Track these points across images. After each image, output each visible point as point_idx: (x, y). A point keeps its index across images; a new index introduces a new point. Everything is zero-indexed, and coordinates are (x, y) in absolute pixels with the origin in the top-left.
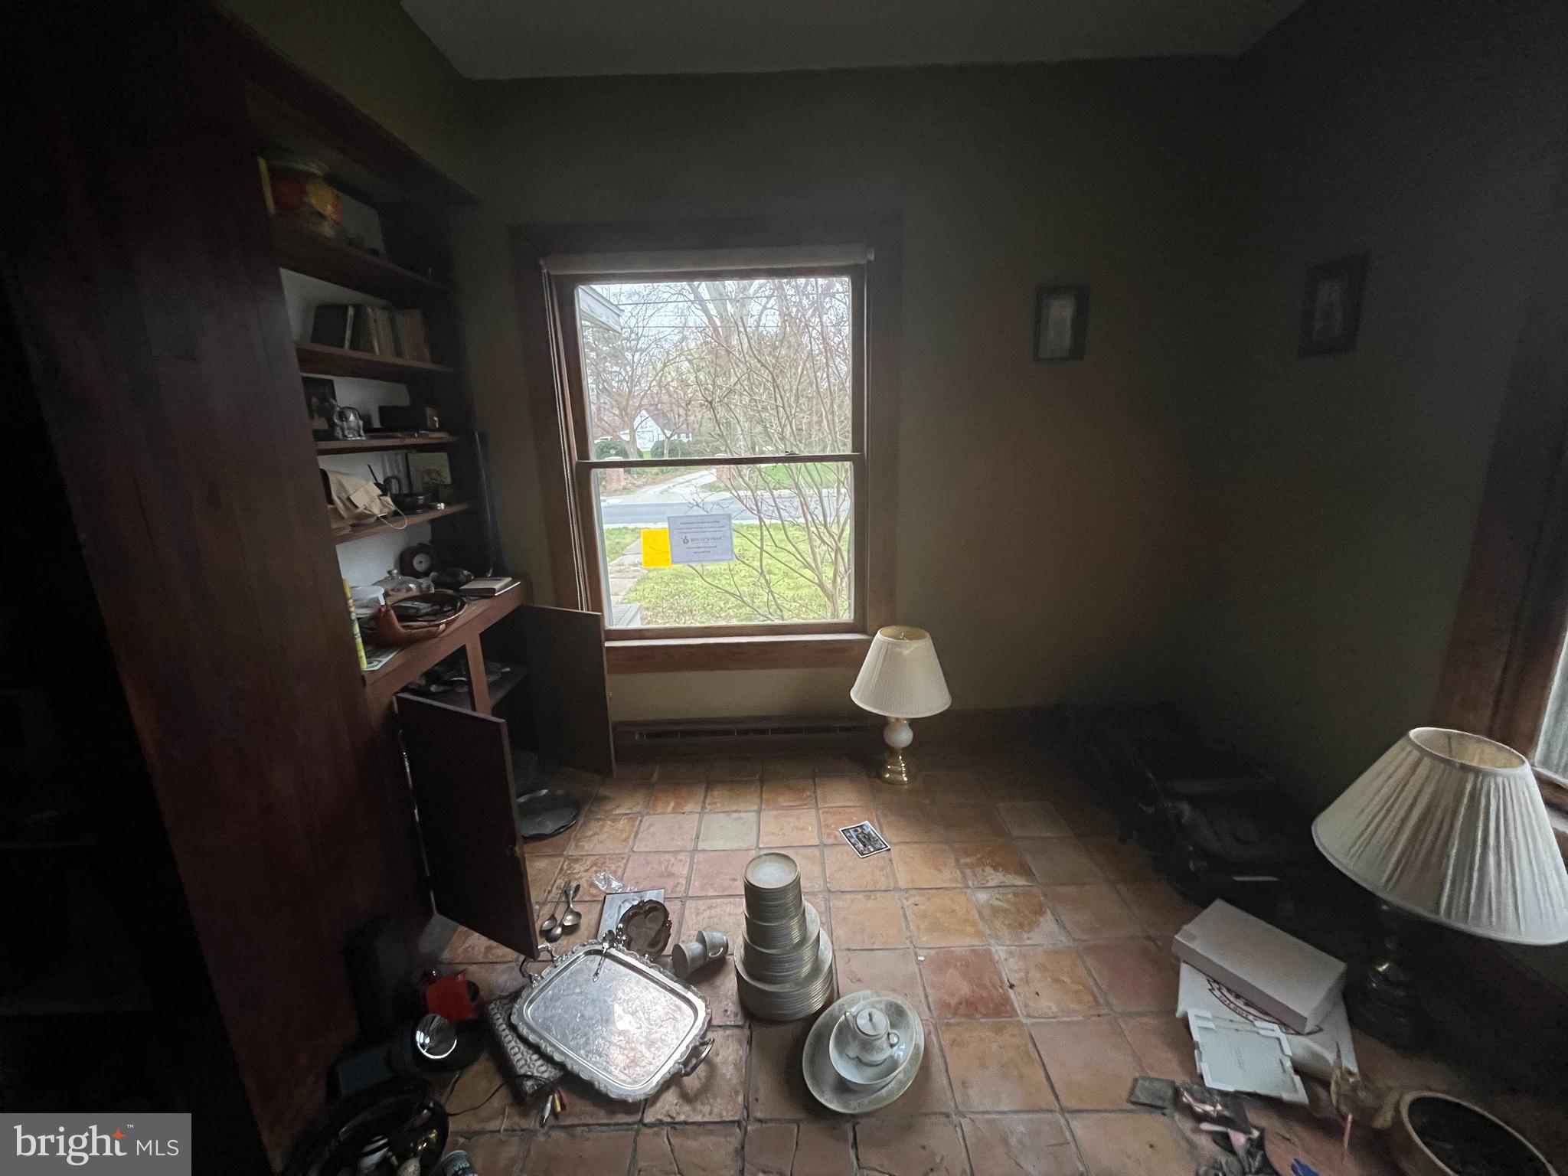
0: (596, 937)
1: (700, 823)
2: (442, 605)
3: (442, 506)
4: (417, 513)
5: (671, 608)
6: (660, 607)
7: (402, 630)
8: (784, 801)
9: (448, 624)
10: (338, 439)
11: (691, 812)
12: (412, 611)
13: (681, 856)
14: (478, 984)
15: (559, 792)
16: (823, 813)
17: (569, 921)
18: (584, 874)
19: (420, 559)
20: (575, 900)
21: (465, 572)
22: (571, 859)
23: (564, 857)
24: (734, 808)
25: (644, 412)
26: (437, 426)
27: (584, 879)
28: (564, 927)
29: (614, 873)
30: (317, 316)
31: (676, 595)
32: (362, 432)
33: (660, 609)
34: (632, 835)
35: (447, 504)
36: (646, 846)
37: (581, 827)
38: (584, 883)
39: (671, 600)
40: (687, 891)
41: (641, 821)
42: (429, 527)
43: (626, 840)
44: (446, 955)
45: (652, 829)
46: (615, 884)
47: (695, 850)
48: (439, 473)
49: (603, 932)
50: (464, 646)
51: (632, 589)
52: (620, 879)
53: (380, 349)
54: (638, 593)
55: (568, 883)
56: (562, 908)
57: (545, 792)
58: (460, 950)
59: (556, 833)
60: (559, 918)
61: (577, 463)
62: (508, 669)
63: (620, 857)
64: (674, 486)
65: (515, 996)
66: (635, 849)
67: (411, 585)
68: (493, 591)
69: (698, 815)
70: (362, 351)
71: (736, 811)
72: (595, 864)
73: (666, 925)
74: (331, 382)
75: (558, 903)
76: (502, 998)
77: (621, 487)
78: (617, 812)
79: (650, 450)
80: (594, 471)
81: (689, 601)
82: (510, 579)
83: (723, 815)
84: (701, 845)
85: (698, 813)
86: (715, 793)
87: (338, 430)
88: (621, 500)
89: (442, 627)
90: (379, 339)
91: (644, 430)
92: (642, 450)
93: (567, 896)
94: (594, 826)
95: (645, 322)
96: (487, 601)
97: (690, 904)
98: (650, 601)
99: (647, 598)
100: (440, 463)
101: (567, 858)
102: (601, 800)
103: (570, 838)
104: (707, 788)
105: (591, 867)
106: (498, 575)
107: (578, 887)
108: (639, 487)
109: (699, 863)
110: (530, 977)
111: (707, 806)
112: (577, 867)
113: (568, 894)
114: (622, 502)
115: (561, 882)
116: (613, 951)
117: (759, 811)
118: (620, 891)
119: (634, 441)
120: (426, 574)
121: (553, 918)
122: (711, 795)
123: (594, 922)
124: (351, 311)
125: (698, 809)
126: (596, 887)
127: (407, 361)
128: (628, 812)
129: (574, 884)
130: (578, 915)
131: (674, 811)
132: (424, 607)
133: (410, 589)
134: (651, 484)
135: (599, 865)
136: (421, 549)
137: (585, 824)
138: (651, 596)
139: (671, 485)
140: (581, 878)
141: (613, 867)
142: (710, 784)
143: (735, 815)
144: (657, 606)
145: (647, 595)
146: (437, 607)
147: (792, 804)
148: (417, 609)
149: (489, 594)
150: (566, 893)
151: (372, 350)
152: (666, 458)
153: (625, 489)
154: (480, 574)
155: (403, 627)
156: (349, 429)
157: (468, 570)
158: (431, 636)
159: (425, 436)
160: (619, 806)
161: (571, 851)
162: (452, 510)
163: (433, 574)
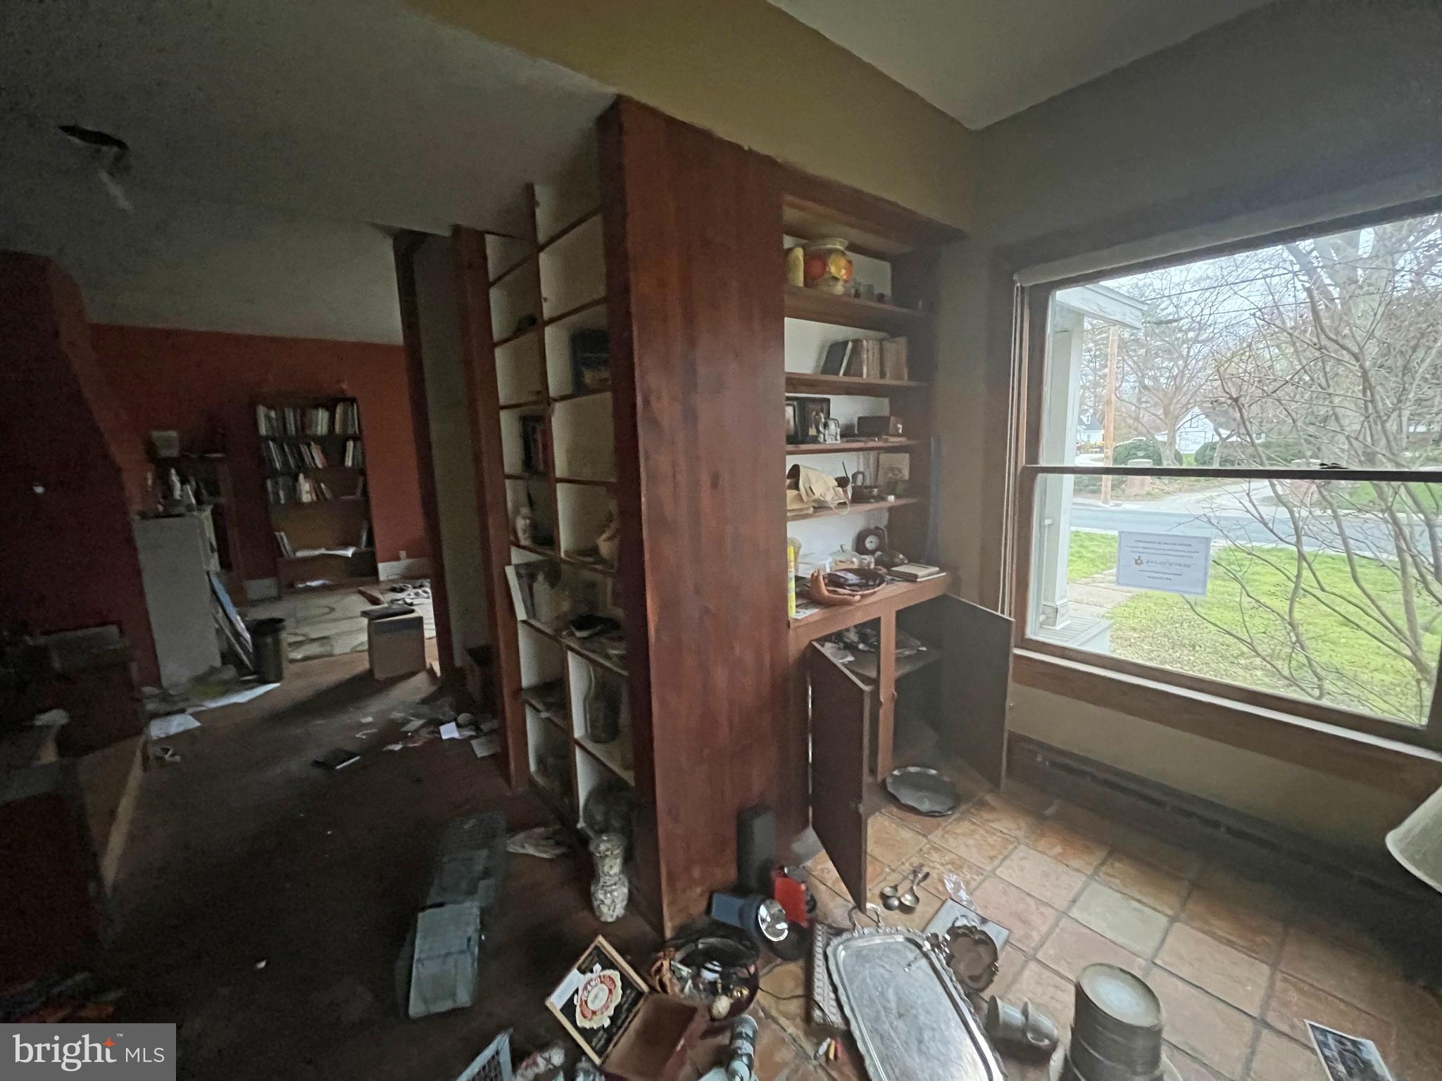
0: (923, 931)
1: (1084, 888)
2: (867, 580)
3: (891, 498)
4: (871, 503)
5: (1165, 636)
6: (1150, 631)
7: (826, 593)
8: (1222, 927)
9: (863, 596)
10: (819, 443)
11: (1078, 870)
12: (842, 580)
13: (1048, 911)
14: (819, 904)
15: (946, 779)
16: (1285, 980)
17: (908, 900)
18: (938, 866)
19: (873, 540)
20: (922, 884)
21: (901, 556)
22: (932, 846)
23: (928, 840)
24: (1138, 896)
25: (1197, 410)
26: (900, 431)
27: (936, 871)
28: (901, 903)
29: (967, 883)
30: (829, 352)
31: (1177, 623)
32: (838, 437)
33: (1151, 634)
34: (1001, 857)
35: (897, 497)
36: (1011, 876)
37: (955, 820)
38: (934, 874)
39: (1169, 627)
40: (1036, 950)
41: (1016, 848)
42: (886, 515)
43: (992, 858)
44: (809, 864)
45: (1025, 863)
46: (963, 895)
47: (1065, 913)
48: (900, 470)
49: (932, 929)
50: (879, 619)
51: (1122, 604)
52: (970, 893)
53: (868, 373)
54: (1127, 609)
55: (922, 866)
56: (907, 884)
57: (933, 772)
58: (819, 867)
59: (931, 814)
60: (900, 890)
61: (1024, 468)
62: (924, 649)
63: (979, 871)
64: (1219, 495)
65: (839, 932)
66: (997, 872)
67: (855, 560)
68: (916, 576)
69: (1084, 878)
70: (854, 376)
71: (1139, 901)
72: (952, 863)
73: (991, 970)
74: (828, 400)
75: (905, 878)
76: (830, 927)
77: (1144, 492)
78: (994, 825)
79: (1194, 452)
80: (1040, 476)
81: (1194, 632)
82: (937, 569)
83: (1118, 895)
84: (1075, 913)
85: (1086, 875)
86: (1117, 865)
87: (822, 436)
88: (1140, 506)
89: (857, 598)
90: (867, 366)
91: (1187, 430)
92: (1182, 452)
93: (915, 876)
94: (965, 826)
95: (1214, 308)
96: (906, 584)
97: (1033, 966)
98: (1140, 621)
99: (1138, 617)
100: (903, 463)
101: (929, 842)
102: (982, 804)
103: (939, 825)
104: (1110, 854)
105: (948, 863)
106: (930, 563)
107: (927, 875)
108: (1168, 493)
109: (1063, 930)
110: (854, 925)
111: (1101, 874)
112: (935, 856)
113: (919, 875)
114: (1142, 508)
115: (916, 861)
116: (933, 956)
117: (1173, 920)
118: (964, 903)
119: (1172, 442)
120: (872, 552)
121: (895, 888)
122: (1112, 864)
123: (928, 916)
124: (850, 345)
125: (1089, 871)
126: (944, 884)
127: (888, 381)
128: (1005, 831)
129: (926, 870)
130: (917, 899)
131: (1055, 858)
132: (852, 578)
133: (852, 563)
134: (1186, 491)
135: (958, 865)
136: (875, 531)
137: (958, 820)
138: (1144, 616)
139: (1214, 494)
140: (934, 868)
141: (968, 877)
142: (1116, 850)
143: (1135, 904)
144: (1148, 628)
145: (1138, 614)
146: (864, 581)
147: (1232, 938)
148: (846, 580)
149: (912, 578)
150: (915, 873)
151: (861, 375)
152: (1216, 466)
153: (1149, 494)
154: (913, 560)
155: (828, 590)
156: (829, 435)
157: (904, 555)
158: (845, 603)
159: (886, 441)
160: (999, 820)
161: (936, 837)
162: (902, 502)
163: (879, 553)
